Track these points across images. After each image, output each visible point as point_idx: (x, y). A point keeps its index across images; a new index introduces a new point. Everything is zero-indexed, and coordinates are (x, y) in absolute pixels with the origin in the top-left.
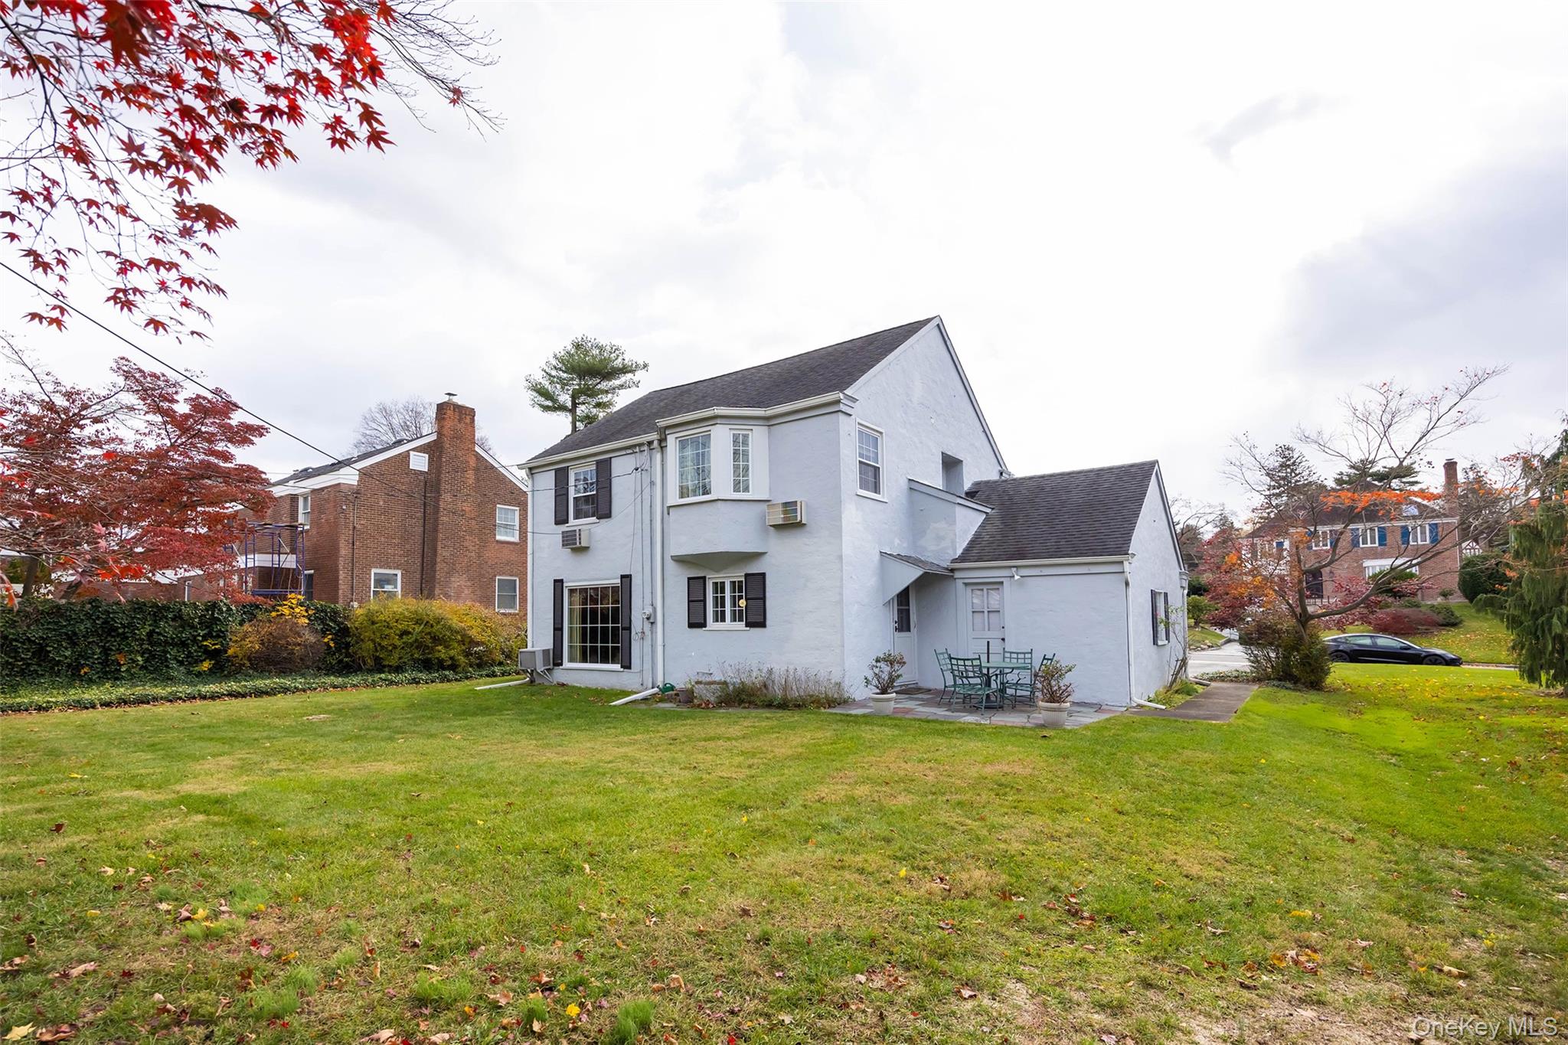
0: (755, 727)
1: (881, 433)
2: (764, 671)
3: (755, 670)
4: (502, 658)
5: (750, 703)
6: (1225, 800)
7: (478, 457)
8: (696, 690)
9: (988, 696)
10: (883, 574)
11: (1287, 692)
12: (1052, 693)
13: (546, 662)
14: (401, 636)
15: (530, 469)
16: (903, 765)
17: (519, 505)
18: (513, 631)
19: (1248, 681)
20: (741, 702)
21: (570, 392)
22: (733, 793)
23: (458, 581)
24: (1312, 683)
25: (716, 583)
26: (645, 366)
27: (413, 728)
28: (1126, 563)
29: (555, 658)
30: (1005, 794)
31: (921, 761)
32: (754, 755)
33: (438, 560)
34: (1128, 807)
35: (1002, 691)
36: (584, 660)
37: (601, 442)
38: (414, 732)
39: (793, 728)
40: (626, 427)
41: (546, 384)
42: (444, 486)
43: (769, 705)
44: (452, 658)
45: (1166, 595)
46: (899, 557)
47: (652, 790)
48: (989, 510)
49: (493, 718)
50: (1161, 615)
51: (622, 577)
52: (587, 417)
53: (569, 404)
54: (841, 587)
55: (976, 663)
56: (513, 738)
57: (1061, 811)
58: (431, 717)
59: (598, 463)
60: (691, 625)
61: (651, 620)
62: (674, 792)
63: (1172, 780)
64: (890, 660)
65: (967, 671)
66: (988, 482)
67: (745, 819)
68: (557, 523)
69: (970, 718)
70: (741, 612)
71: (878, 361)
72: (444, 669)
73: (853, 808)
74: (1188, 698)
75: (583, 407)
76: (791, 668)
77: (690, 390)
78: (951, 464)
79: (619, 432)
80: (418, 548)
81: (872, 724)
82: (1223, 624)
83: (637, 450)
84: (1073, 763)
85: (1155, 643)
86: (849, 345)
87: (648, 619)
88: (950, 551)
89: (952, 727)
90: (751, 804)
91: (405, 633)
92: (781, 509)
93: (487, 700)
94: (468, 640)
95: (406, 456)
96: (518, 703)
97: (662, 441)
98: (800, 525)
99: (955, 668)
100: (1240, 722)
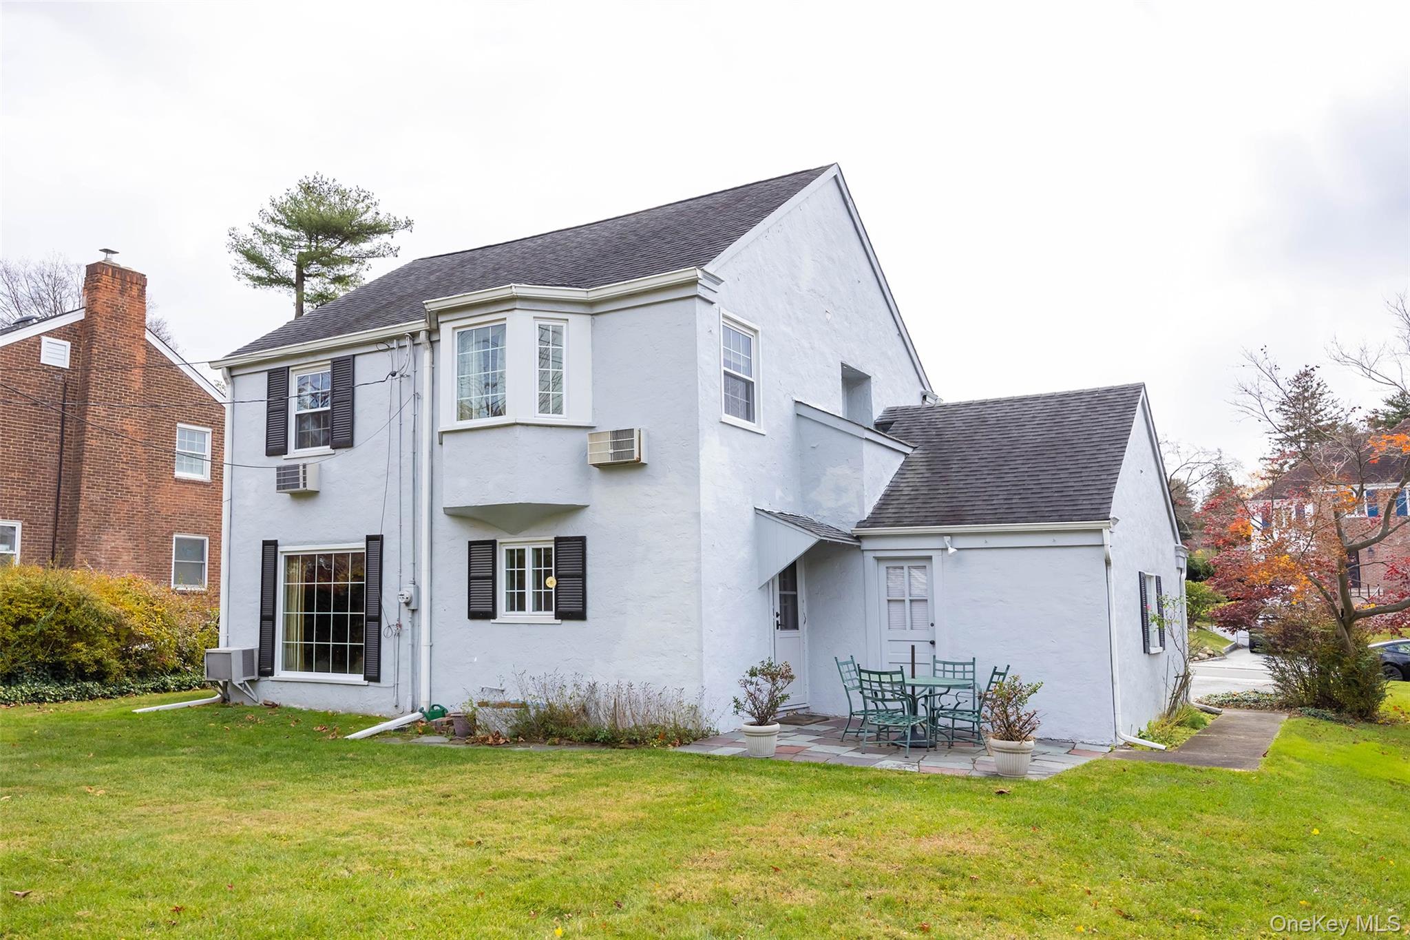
0: (569, 775)
1: (756, 331)
2: (583, 688)
3: (570, 685)
4: (176, 662)
5: (561, 736)
6: (1273, 895)
7: (150, 350)
8: (479, 717)
9: (914, 729)
10: (759, 541)
11: (1329, 725)
12: (1009, 726)
13: (247, 669)
14: (16, 626)
15: (230, 369)
16: (797, 838)
17: (211, 424)
18: (198, 621)
19: (1273, 708)
20: (548, 735)
21: (295, 258)
22: (539, 888)
23: (113, 541)
24: (1360, 711)
25: (512, 551)
26: (408, 224)
27: (27, 777)
28: (1106, 532)
29: (262, 664)
30: (954, 887)
31: (824, 832)
32: (570, 823)
33: (82, 506)
34: (1136, 908)
35: (933, 720)
36: (308, 667)
37: (340, 331)
38: (28, 783)
39: (628, 778)
40: (377, 311)
41: (258, 241)
42: (93, 392)
43: (590, 740)
44: (98, 662)
45: (1158, 579)
46: (782, 517)
47: (412, 882)
48: (909, 451)
49: (159, 759)
50: (1153, 609)
51: (369, 539)
52: (321, 296)
53: (293, 276)
54: (699, 560)
55: (897, 678)
56: (190, 794)
57: (1041, 914)
58: (59, 759)
59: (335, 363)
60: (473, 615)
61: (412, 606)
62: (446, 886)
63: (1192, 863)
64: (772, 673)
65: (883, 691)
66: (905, 409)
67: (559, 932)
68: (269, 453)
69: (889, 763)
70: (548, 595)
71: (751, 225)
72: (85, 678)
73: (726, 913)
74: (1194, 732)
75: (315, 281)
76: (625, 682)
77: (473, 259)
78: (854, 381)
79: (368, 316)
80: (50, 486)
81: (746, 771)
82: (1233, 623)
83: (395, 344)
84: (1048, 835)
85: (1146, 650)
86: (709, 201)
87: (407, 604)
88: (855, 510)
89: (864, 777)
90: (569, 905)
91: (24, 621)
92: (608, 440)
93: (152, 730)
94: (124, 633)
95: (35, 343)
96: (201, 735)
97: (433, 332)
98: (638, 465)
99: (865, 685)
100: (1274, 770)
